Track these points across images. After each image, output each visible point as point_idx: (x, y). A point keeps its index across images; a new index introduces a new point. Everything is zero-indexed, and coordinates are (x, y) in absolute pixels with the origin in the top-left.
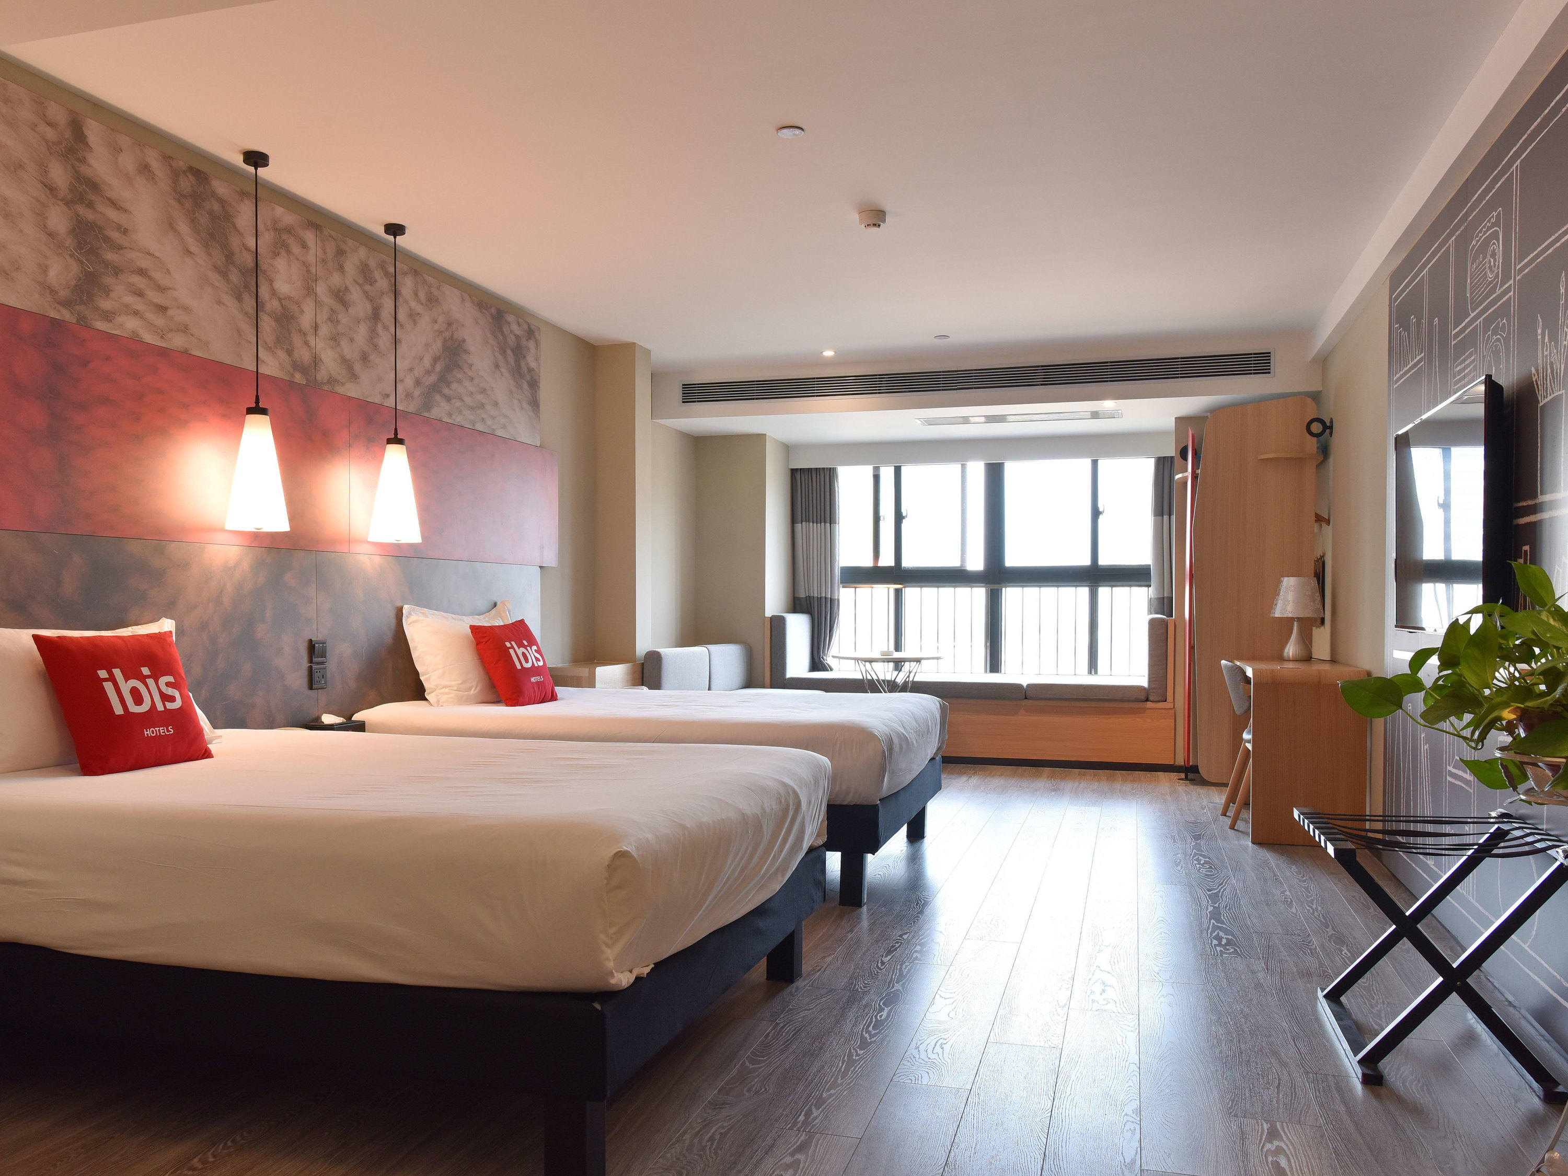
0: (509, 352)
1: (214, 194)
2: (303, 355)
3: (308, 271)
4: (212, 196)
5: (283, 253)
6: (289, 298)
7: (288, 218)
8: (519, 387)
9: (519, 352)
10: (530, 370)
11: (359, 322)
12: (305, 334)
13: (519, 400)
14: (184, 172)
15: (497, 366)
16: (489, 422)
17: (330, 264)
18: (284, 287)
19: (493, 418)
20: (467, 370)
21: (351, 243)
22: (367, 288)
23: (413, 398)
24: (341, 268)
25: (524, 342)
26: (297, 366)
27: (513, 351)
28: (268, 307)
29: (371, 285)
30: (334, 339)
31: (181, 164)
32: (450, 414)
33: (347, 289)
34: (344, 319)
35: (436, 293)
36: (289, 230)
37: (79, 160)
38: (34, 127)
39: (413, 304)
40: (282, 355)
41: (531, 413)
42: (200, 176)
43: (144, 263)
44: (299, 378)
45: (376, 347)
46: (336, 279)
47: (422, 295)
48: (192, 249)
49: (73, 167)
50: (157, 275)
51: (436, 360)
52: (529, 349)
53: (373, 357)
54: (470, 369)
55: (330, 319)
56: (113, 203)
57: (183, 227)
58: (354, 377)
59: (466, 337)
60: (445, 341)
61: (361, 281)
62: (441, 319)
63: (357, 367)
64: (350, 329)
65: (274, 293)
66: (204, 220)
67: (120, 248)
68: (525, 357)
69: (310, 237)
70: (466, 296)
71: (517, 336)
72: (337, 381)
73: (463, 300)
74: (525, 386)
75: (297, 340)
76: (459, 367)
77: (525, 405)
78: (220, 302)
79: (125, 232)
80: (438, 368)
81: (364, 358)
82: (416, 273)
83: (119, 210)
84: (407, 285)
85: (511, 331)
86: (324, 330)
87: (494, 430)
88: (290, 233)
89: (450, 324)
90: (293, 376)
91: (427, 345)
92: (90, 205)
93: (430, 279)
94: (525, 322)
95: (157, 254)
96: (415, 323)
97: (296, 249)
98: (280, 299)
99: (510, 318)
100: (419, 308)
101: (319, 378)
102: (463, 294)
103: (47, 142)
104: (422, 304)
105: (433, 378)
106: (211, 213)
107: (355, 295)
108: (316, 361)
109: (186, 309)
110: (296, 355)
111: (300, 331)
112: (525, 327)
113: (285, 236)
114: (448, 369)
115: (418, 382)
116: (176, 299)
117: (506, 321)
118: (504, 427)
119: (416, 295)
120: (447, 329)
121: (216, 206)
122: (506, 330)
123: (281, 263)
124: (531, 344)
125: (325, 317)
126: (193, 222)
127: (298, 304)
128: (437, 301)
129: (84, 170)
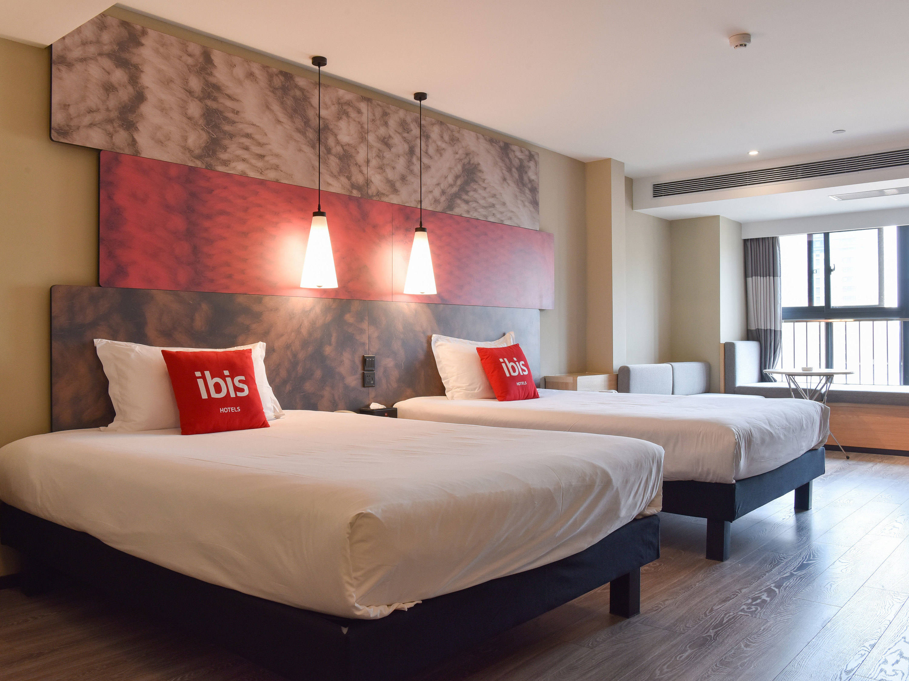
0: (514, 170)
1: (296, 86)
2: (359, 179)
3: (362, 127)
4: (296, 87)
5: (344, 117)
6: (349, 145)
7: (347, 96)
8: (522, 192)
9: (522, 169)
10: (531, 181)
11: (399, 157)
12: (360, 166)
13: (522, 201)
14: (277, 75)
15: (505, 179)
16: (499, 216)
17: (378, 122)
18: (344, 138)
19: (502, 213)
20: (481, 183)
21: (393, 108)
22: (405, 135)
23: (440, 203)
24: (386, 124)
25: (526, 163)
26: (354, 186)
27: (517, 169)
28: (334, 151)
29: (408, 133)
30: (381, 168)
31: (274, 70)
32: (468, 212)
33: (390, 137)
34: (388, 155)
35: (457, 135)
36: (349, 103)
37: (208, 74)
38: (180, 58)
39: (439, 143)
40: (343, 180)
41: (532, 209)
42: (288, 76)
43: (250, 130)
44: (355, 193)
45: (411, 172)
46: (382, 131)
47: (446, 138)
48: (282, 119)
49: (204, 78)
50: (257, 137)
51: (457, 177)
52: (530, 167)
53: (410, 178)
54: (484, 182)
55: (378, 156)
56: (230, 97)
57: (276, 107)
58: (395, 191)
59: (481, 163)
60: (464, 165)
61: (400, 130)
62: (461, 152)
63: (398, 185)
64: (393, 161)
65: (338, 142)
66: (289, 102)
67: (234, 122)
68: (526, 172)
69: (363, 106)
70: (480, 136)
71: (520, 160)
72: (383, 194)
73: (478, 138)
74: (527, 191)
75: (354, 170)
76: (476, 182)
77: (527, 204)
78: (300, 150)
79: (237, 113)
80: (459, 182)
81: (403, 178)
82: (441, 123)
83: (234, 100)
84: (435, 132)
85: (516, 156)
86: (374, 163)
87: (502, 221)
88: (349, 105)
89: (467, 154)
90: (351, 192)
91: (450, 169)
92: (215, 99)
93: (452, 127)
94: (527, 150)
95: (258, 124)
96: (441, 155)
97: (353, 114)
98: (342, 146)
99: (515, 148)
100: (444, 145)
101: (370, 192)
102: (478, 134)
103: (188, 65)
104: (446, 143)
105: (455, 189)
106: (294, 97)
107: (397, 140)
108: (368, 182)
109: (277, 156)
110: (353, 179)
111: (356, 164)
112: (527, 153)
113: (345, 107)
114: (466, 183)
115: (443, 193)
116: (271, 150)
117: (511, 150)
118: (510, 218)
119: (442, 137)
120: (465, 158)
121: (298, 93)
122: (511, 156)
123: (343, 124)
124: (532, 164)
125: (374, 155)
126: (282, 104)
127: (355, 148)
128: (458, 140)
129: (211, 79)
